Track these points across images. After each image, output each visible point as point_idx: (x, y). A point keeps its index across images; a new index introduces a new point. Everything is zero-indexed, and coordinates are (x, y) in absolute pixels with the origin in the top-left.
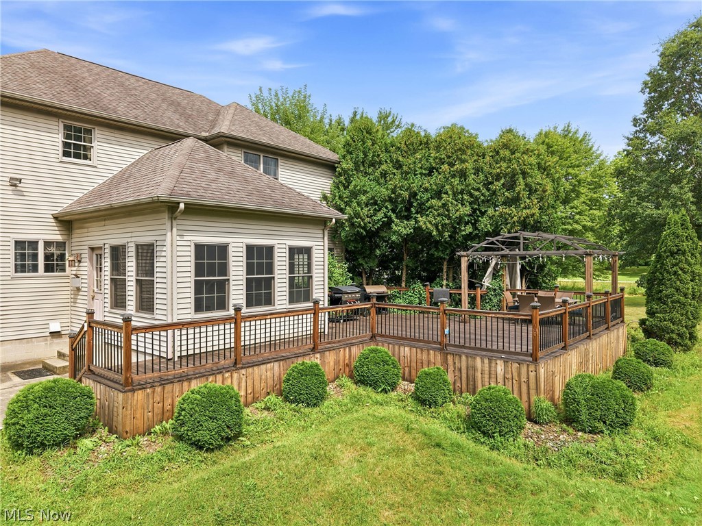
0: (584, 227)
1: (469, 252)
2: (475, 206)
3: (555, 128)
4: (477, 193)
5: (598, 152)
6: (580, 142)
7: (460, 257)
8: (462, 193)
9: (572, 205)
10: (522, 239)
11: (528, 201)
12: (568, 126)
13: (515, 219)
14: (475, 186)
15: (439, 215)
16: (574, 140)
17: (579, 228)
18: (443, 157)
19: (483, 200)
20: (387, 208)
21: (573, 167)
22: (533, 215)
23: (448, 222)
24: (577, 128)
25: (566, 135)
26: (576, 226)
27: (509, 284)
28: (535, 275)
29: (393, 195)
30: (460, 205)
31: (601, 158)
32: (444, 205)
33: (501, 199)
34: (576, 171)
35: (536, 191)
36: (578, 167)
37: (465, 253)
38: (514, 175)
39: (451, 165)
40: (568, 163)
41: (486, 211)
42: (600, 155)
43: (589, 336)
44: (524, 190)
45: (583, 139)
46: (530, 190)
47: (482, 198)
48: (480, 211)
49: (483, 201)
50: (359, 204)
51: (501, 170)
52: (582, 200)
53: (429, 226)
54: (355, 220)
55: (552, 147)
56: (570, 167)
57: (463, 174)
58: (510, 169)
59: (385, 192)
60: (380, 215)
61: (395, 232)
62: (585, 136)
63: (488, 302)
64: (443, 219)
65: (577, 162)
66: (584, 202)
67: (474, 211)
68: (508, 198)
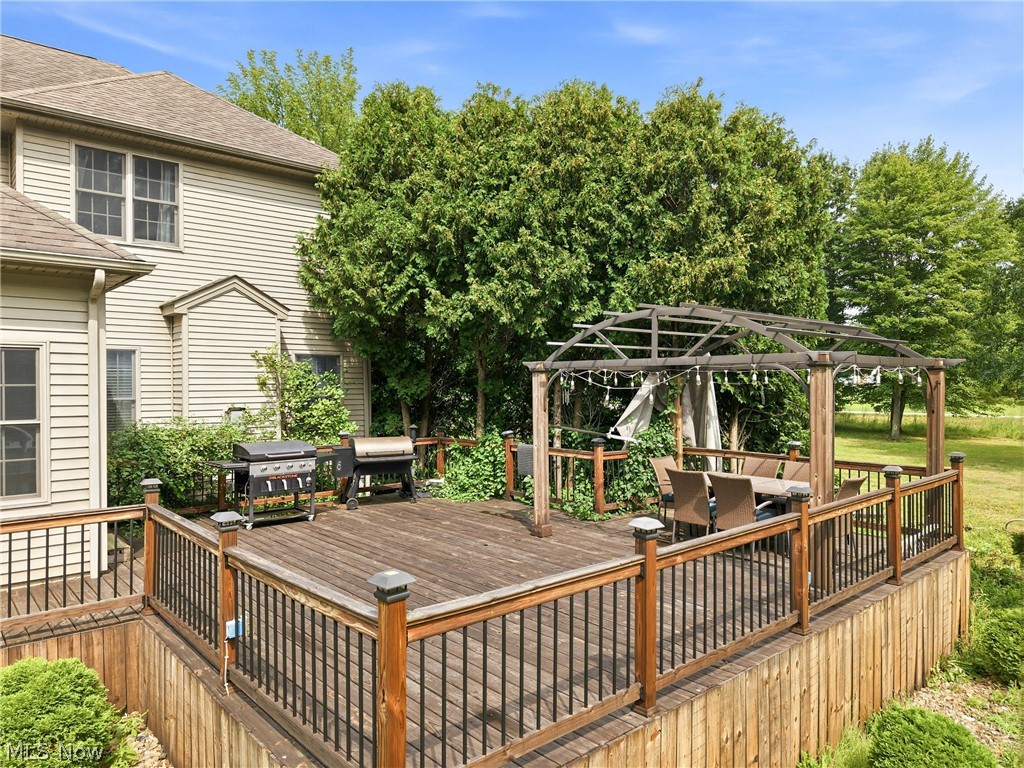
0: (953, 320)
1: (549, 362)
2: (603, 256)
3: (903, 148)
4: (602, 225)
5: (984, 188)
6: (949, 170)
7: (530, 373)
8: (569, 225)
9: (930, 280)
10: (655, 324)
11: (721, 237)
12: (928, 143)
13: (685, 281)
14: (601, 206)
15: (513, 277)
16: (937, 168)
17: (943, 320)
18: (530, 144)
19: (619, 241)
20: (415, 265)
21: (933, 214)
22: (730, 270)
23: (534, 292)
24: (942, 145)
25: (922, 160)
26: (936, 318)
27: (692, 436)
28: (763, 416)
29: (424, 237)
30: (566, 254)
31: (989, 198)
32: (523, 253)
33: (660, 236)
34: (939, 221)
35: (744, 212)
36: (942, 213)
37: (539, 365)
38: (685, 175)
39: (546, 161)
40: (923, 208)
41: (625, 267)
42: (988, 192)
43: (799, 624)
44: (711, 210)
45: (954, 166)
46: (731, 213)
47: (616, 235)
48: (615, 267)
49: (619, 243)
50: (353, 258)
51: (658, 167)
52: (950, 272)
53: (491, 302)
54: (345, 291)
55: (894, 180)
56: (928, 214)
57: (573, 181)
58: (676, 164)
59: (410, 228)
60: (401, 281)
61: (432, 318)
62: (957, 160)
63: (630, 480)
64: (523, 287)
65: (942, 206)
66: (953, 277)
67: (600, 267)
68: (673, 232)
